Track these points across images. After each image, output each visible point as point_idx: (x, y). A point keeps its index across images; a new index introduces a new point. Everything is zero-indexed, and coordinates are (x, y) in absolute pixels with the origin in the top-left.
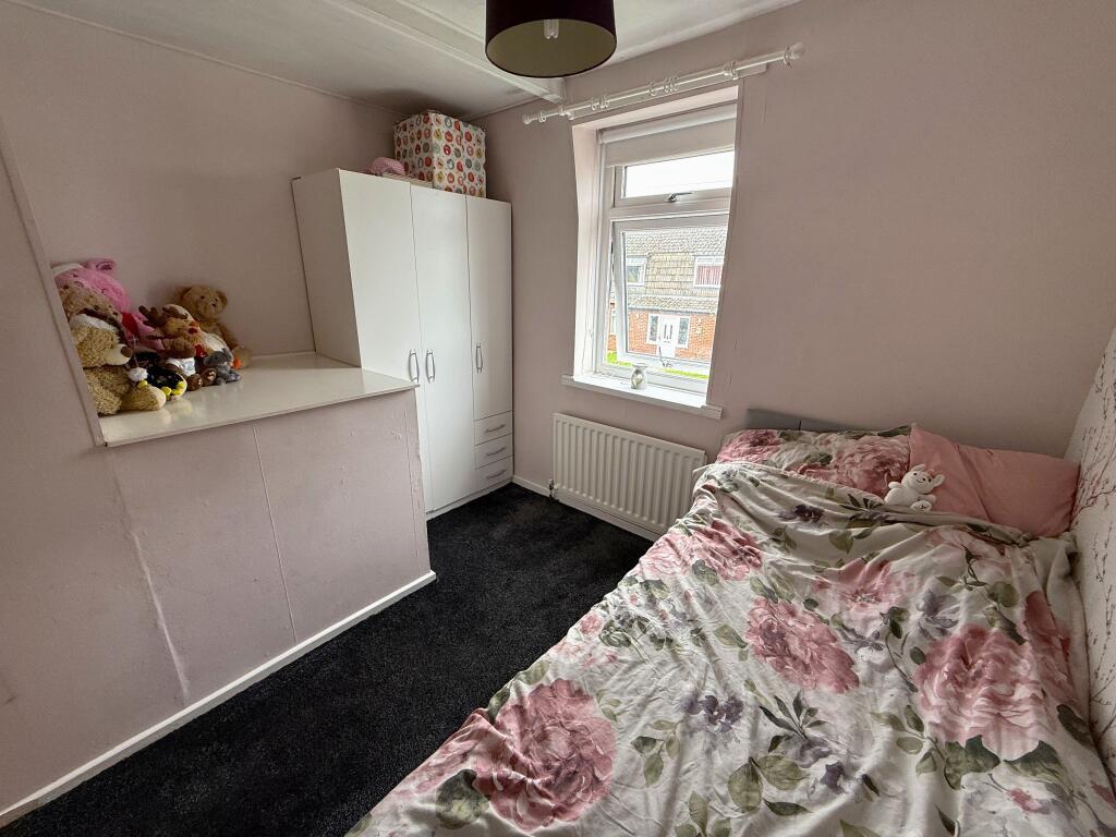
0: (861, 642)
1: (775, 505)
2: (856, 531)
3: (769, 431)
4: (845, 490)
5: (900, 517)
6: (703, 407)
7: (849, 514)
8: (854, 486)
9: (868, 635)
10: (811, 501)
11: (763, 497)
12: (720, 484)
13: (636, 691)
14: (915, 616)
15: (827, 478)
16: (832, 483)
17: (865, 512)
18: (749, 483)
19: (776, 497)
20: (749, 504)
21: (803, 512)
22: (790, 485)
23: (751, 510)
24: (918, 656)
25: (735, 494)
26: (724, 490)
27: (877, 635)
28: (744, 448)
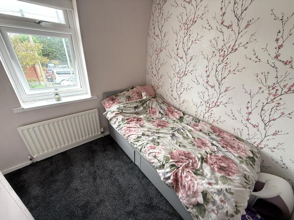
0: (161, 118)
1: (132, 109)
2: (145, 105)
3: (112, 96)
4: (138, 100)
5: (147, 100)
6: (91, 97)
7: (141, 104)
8: (138, 99)
9: (161, 117)
10: (135, 105)
11: (129, 109)
12: (119, 111)
13: (170, 145)
14: (161, 111)
15: (133, 100)
16: (135, 100)
17: (143, 102)
18: (124, 108)
19: (130, 107)
20: (127, 112)
21: (136, 108)
22: (129, 104)
23: (129, 113)
24: (166, 115)
25: (124, 111)
26: (121, 112)
27: (161, 116)
28: (111, 102)
